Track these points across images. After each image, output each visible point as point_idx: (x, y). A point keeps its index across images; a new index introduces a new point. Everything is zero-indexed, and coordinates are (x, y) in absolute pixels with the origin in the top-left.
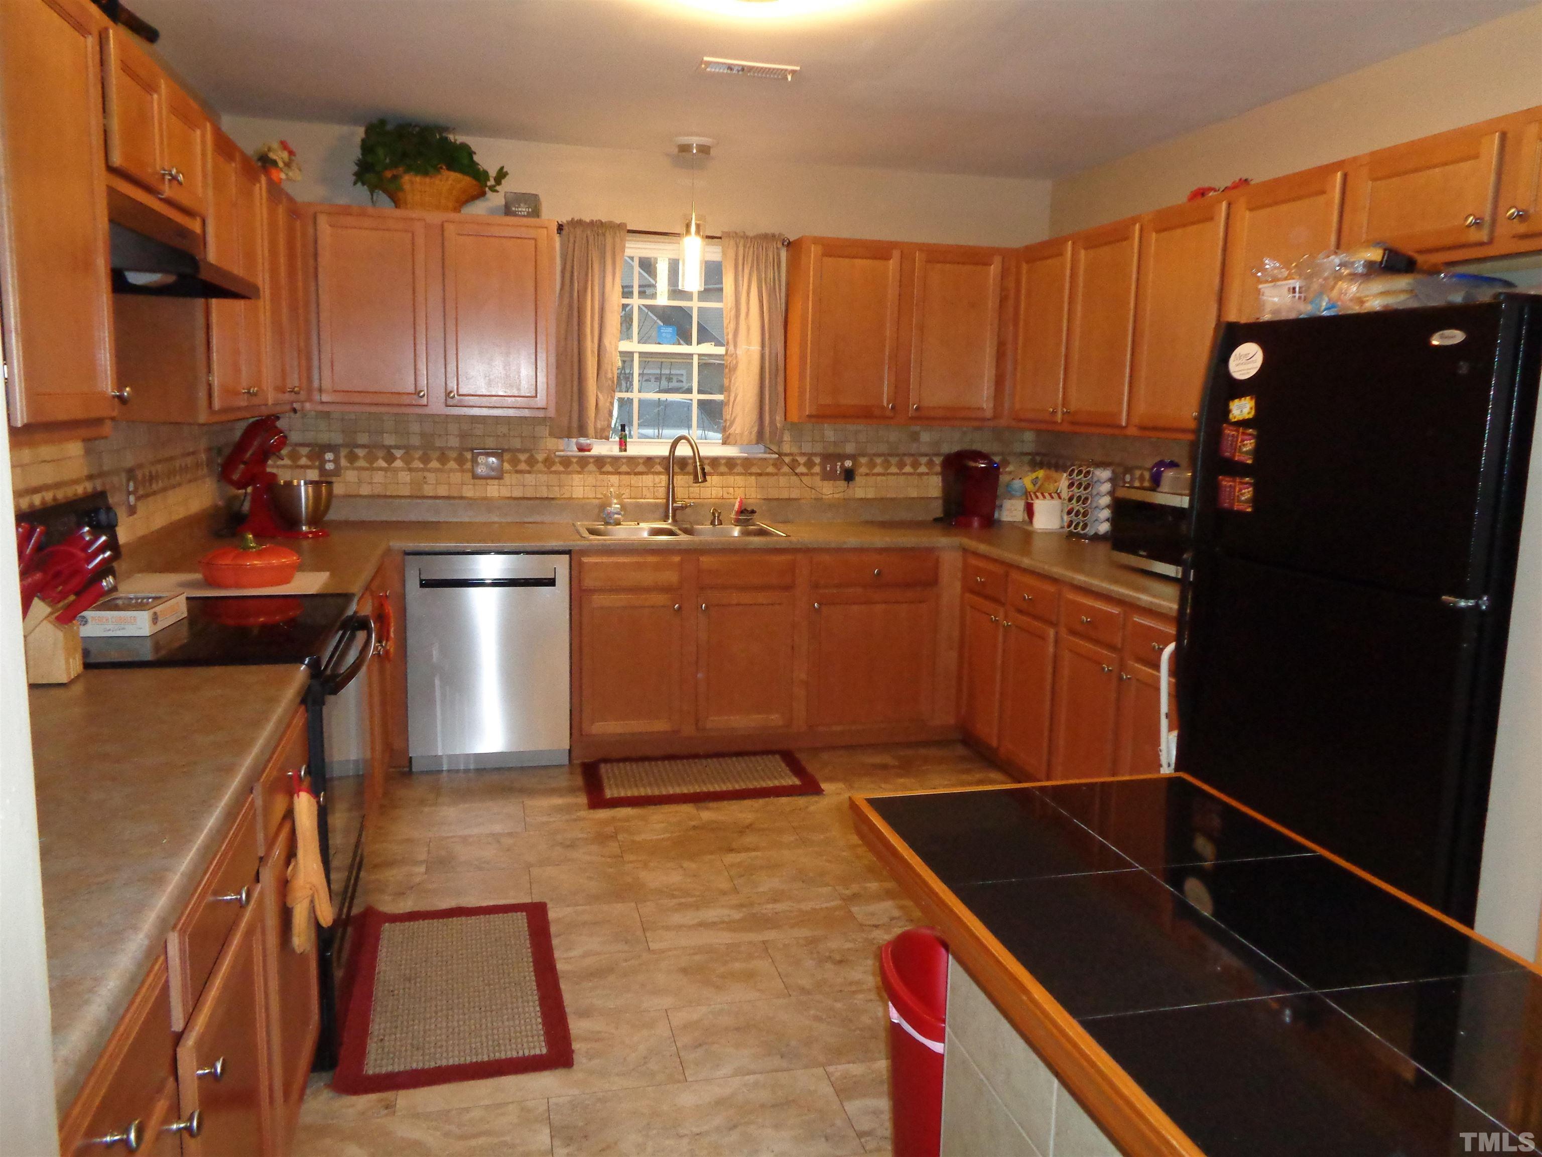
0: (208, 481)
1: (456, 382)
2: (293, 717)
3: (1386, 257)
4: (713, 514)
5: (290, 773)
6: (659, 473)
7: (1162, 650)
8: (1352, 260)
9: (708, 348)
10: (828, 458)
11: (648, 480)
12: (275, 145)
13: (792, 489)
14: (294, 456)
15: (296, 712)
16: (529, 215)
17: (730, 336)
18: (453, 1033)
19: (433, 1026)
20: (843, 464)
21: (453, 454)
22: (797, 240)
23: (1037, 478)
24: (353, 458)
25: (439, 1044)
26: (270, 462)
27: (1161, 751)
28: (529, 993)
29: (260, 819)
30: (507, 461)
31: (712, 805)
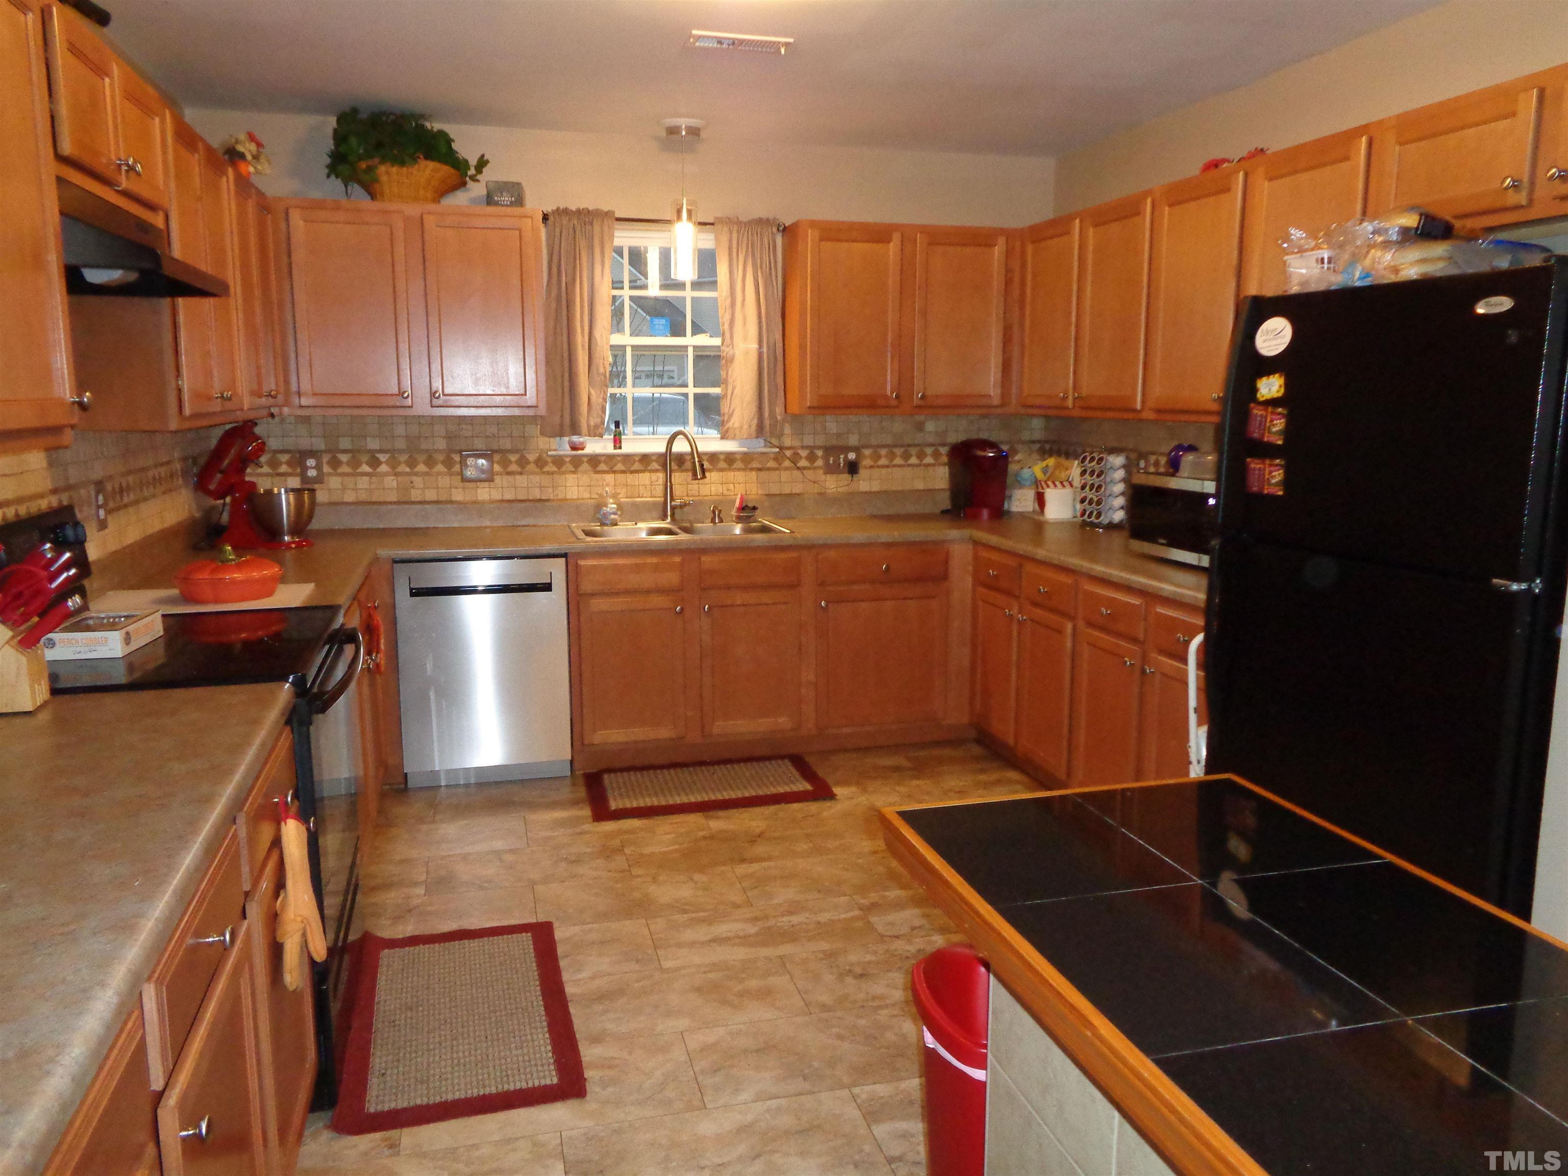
0: (184, 491)
1: (441, 381)
2: (277, 739)
3: (1422, 221)
4: (714, 512)
5: (276, 800)
6: (656, 471)
7: (1187, 644)
8: (1387, 226)
9: (703, 340)
10: (829, 450)
11: (645, 478)
12: (242, 137)
13: (794, 484)
14: (274, 464)
15: (280, 734)
16: (512, 204)
17: (726, 327)
18: (458, 1065)
19: (437, 1058)
20: (846, 457)
21: (441, 457)
22: (792, 224)
23: (1047, 466)
24: (335, 463)
25: (444, 1076)
26: (249, 470)
27: (1190, 747)
28: (537, 1019)
29: (244, 853)
30: (498, 463)
31: (721, 813)
